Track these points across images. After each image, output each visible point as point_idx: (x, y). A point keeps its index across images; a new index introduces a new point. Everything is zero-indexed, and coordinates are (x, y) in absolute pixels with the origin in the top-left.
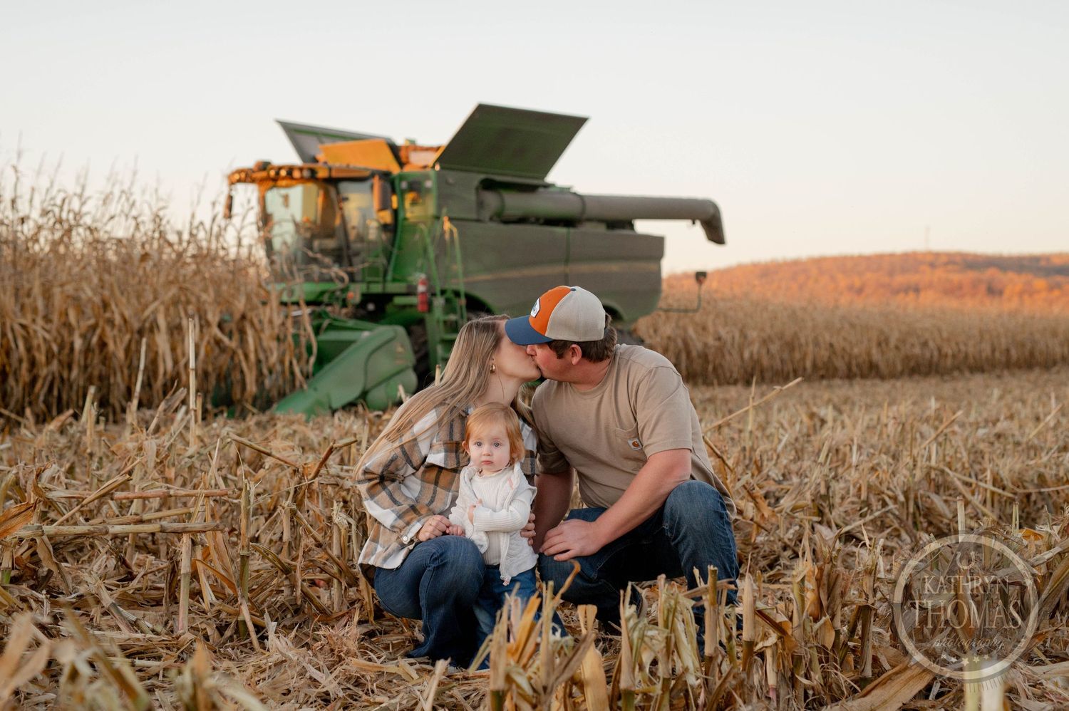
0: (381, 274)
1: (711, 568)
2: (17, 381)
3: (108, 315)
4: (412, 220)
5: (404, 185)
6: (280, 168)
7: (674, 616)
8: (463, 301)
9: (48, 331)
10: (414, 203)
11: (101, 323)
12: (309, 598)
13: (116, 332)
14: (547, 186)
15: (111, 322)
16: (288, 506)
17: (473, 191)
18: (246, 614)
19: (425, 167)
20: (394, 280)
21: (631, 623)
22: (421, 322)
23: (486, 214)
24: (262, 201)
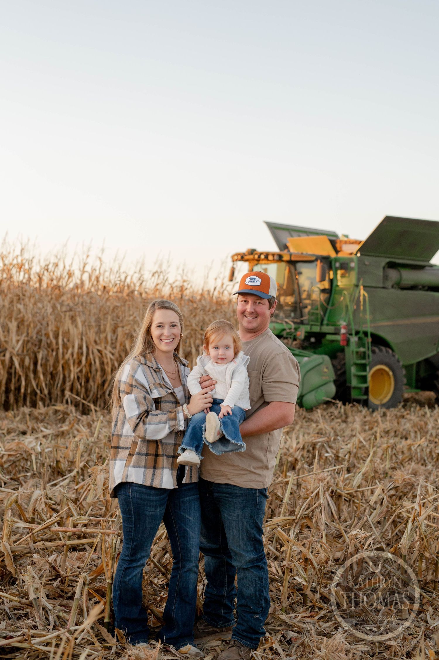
0: (320, 320)
2: (94, 382)
4: (341, 287)
5: (338, 265)
6: (261, 254)
8: (370, 339)
9: (113, 354)
10: (343, 276)
14: (432, 266)
17: (382, 269)
19: (351, 254)
20: (328, 325)
22: (342, 350)
23: (389, 284)
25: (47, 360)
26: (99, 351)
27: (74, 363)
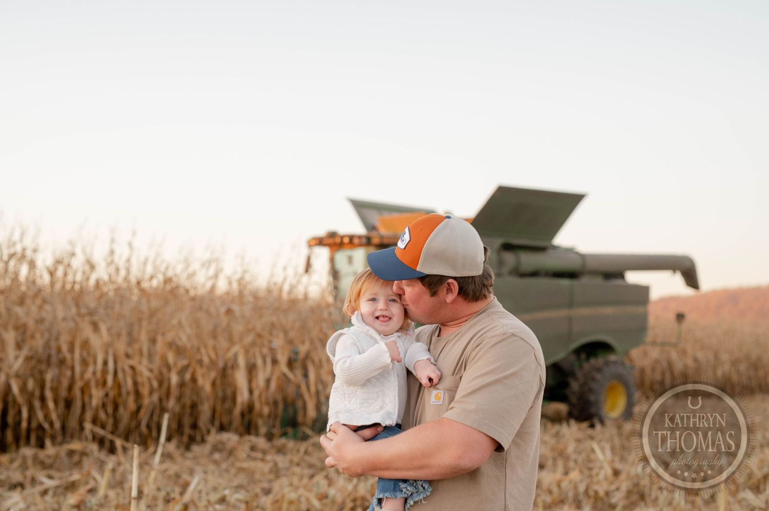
3: (198, 357)
9: (151, 371)
11: (194, 364)
13: (204, 370)
14: (555, 248)
15: (200, 362)
17: (496, 252)
23: (506, 270)
24: (332, 260)
25: (59, 382)
26: (132, 368)
27: (97, 385)
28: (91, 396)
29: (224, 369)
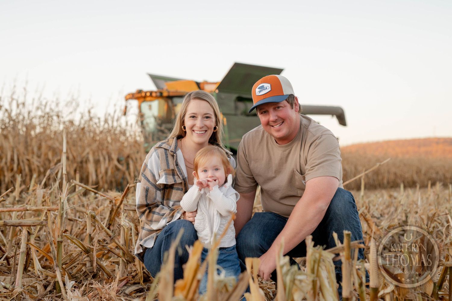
1: (346, 232)
6: (147, 92)
7: (319, 266)
12: (102, 268)
16: (90, 213)
17: (233, 102)
18: (59, 278)
19: (211, 91)
21: (285, 269)
23: (239, 112)
24: (140, 107)
26: (28, 160)
27: (8, 170)
28: (4, 176)
29: (81, 162)
